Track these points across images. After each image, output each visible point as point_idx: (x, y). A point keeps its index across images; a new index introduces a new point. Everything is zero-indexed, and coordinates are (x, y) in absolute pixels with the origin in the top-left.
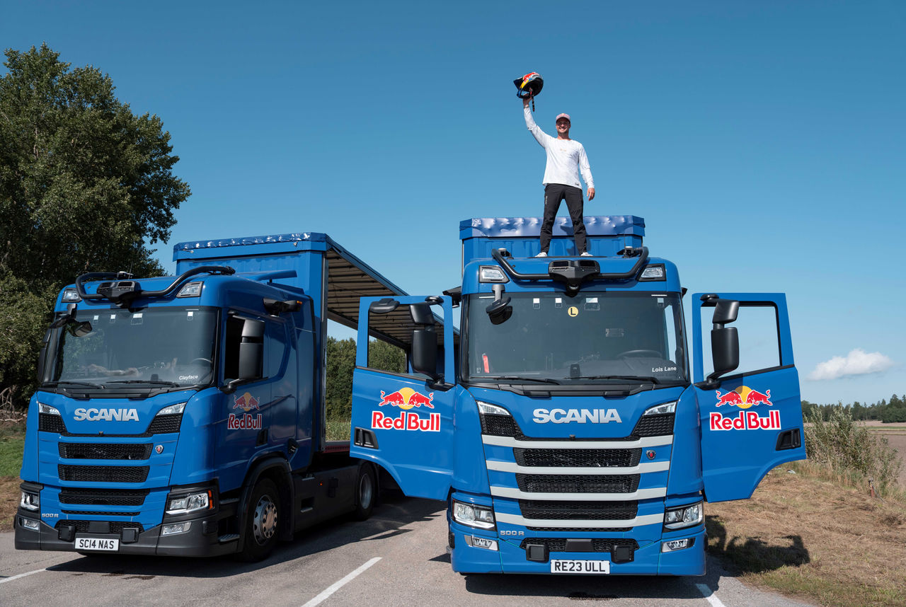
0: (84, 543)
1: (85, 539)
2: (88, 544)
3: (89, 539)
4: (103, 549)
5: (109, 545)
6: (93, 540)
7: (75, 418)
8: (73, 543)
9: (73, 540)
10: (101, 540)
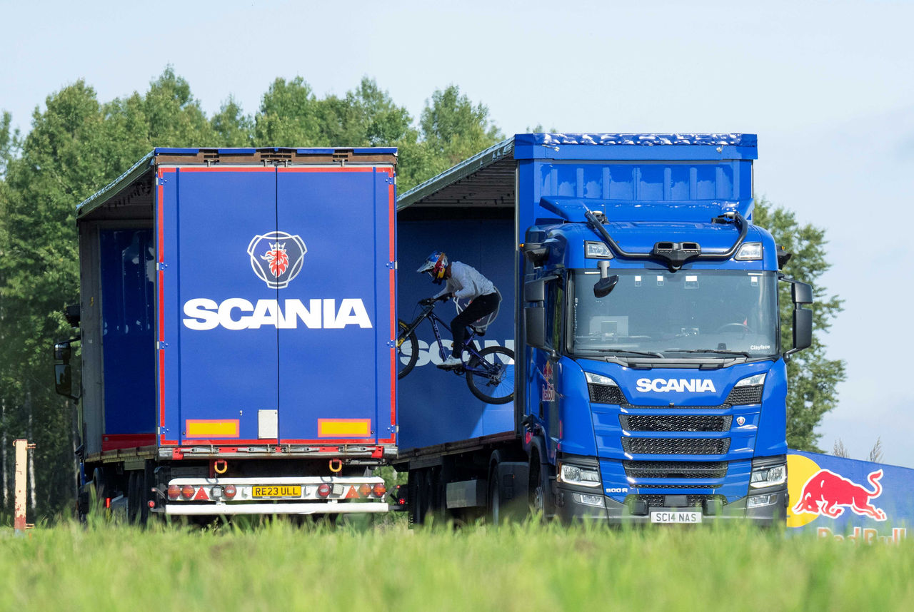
0: (661, 516)
1: (662, 513)
2: (666, 517)
3: (667, 513)
4: (684, 522)
5: (691, 518)
6: (671, 514)
7: (638, 389)
8: (647, 517)
9: (648, 513)
10: (682, 513)
